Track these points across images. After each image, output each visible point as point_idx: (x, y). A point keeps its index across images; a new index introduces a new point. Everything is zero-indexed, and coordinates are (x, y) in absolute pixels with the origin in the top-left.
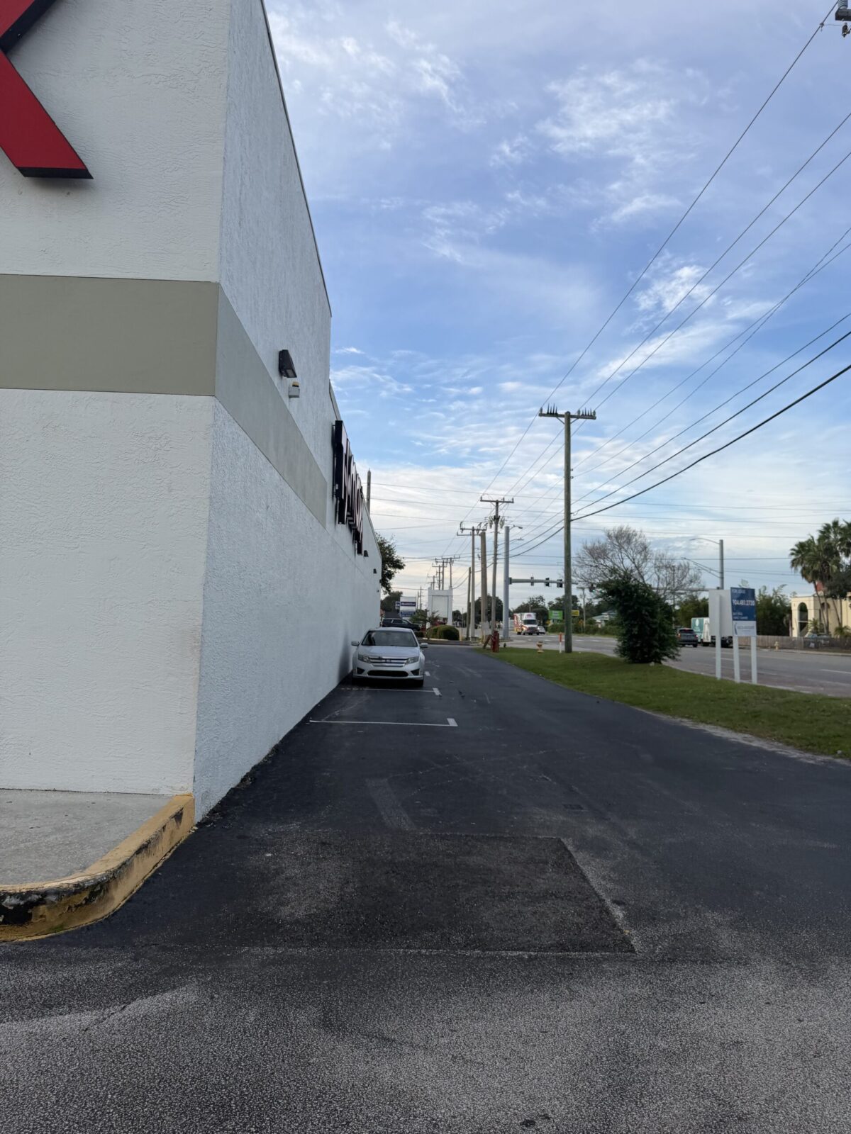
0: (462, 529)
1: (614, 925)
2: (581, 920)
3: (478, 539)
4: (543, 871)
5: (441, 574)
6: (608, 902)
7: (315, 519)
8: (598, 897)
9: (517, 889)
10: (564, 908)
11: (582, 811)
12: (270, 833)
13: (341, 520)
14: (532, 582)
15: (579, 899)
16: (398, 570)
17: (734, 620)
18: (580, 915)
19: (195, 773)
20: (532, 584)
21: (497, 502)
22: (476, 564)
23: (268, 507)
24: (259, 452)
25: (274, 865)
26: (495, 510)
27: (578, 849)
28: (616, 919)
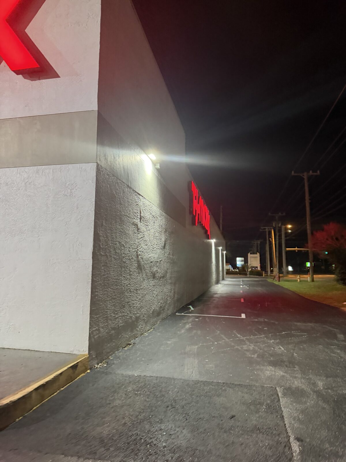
1: (291, 459)
6: (292, 439)
8: (287, 433)
9: (238, 424)
10: (262, 441)
15: (274, 434)
18: (270, 448)
25: (111, 397)
27: (284, 396)
28: (294, 454)
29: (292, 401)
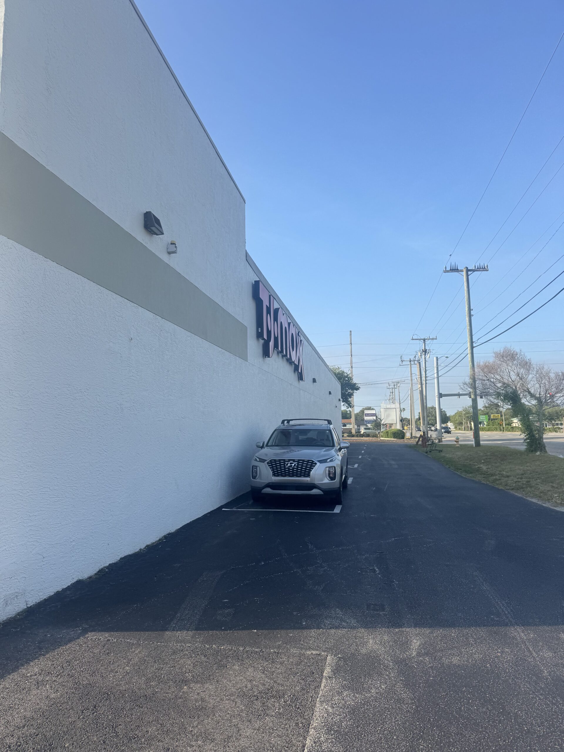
0: (402, 361)
4: (265, 713)
5: (393, 393)
7: (227, 354)
11: (381, 613)
14: (459, 395)
21: (425, 340)
26: (423, 346)
27: (334, 674)
29: (344, 687)
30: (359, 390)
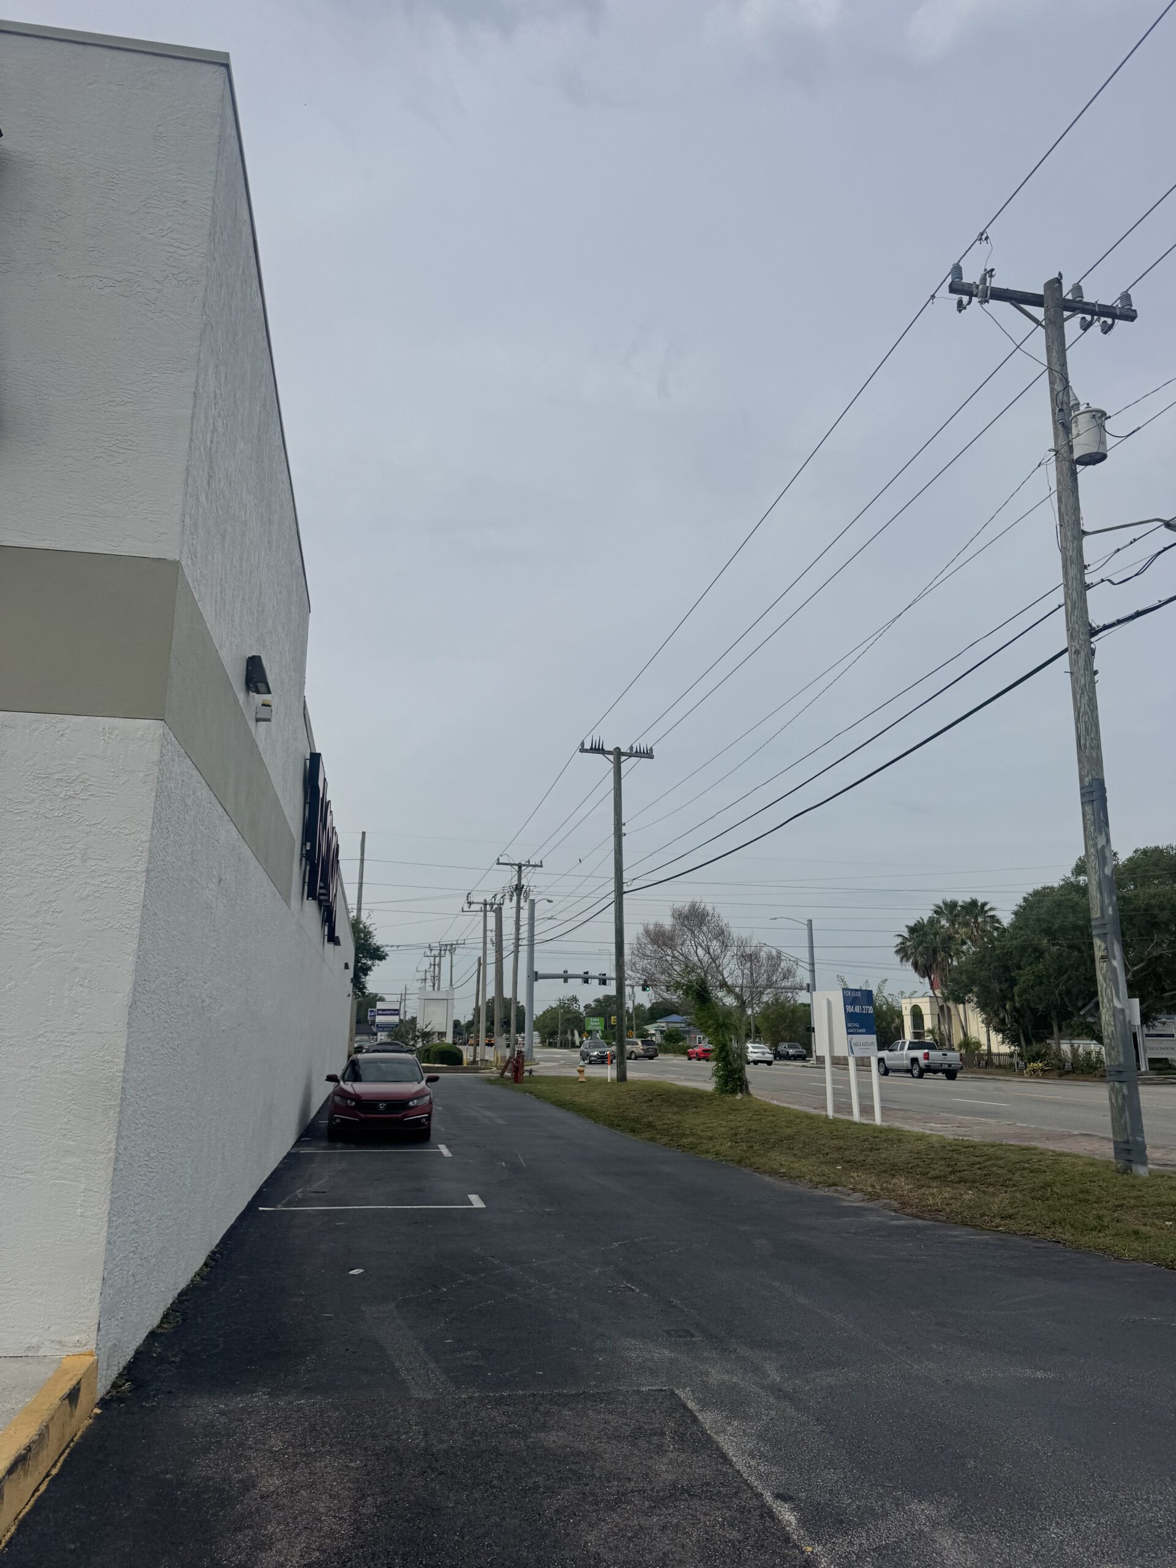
0: (470, 903)
1: (787, 1539)
2: (735, 1535)
3: (491, 916)
4: (661, 1450)
5: (436, 967)
6: (768, 1497)
7: (278, 895)
8: (752, 1488)
9: (630, 1486)
10: (705, 1514)
11: (694, 1339)
12: (223, 1413)
13: (312, 894)
14: (566, 977)
15: (725, 1495)
16: (377, 962)
17: (848, 1033)
18: (732, 1525)
19: (100, 1316)
20: (566, 981)
21: (520, 866)
22: (488, 952)
23: (220, 881)
24: (214, 800)
25: (237, 1472)
26: (516, 877)
27: (703, 1406)
28: (788, 1528)
29: (727, 1417)
30: (385, 959)
